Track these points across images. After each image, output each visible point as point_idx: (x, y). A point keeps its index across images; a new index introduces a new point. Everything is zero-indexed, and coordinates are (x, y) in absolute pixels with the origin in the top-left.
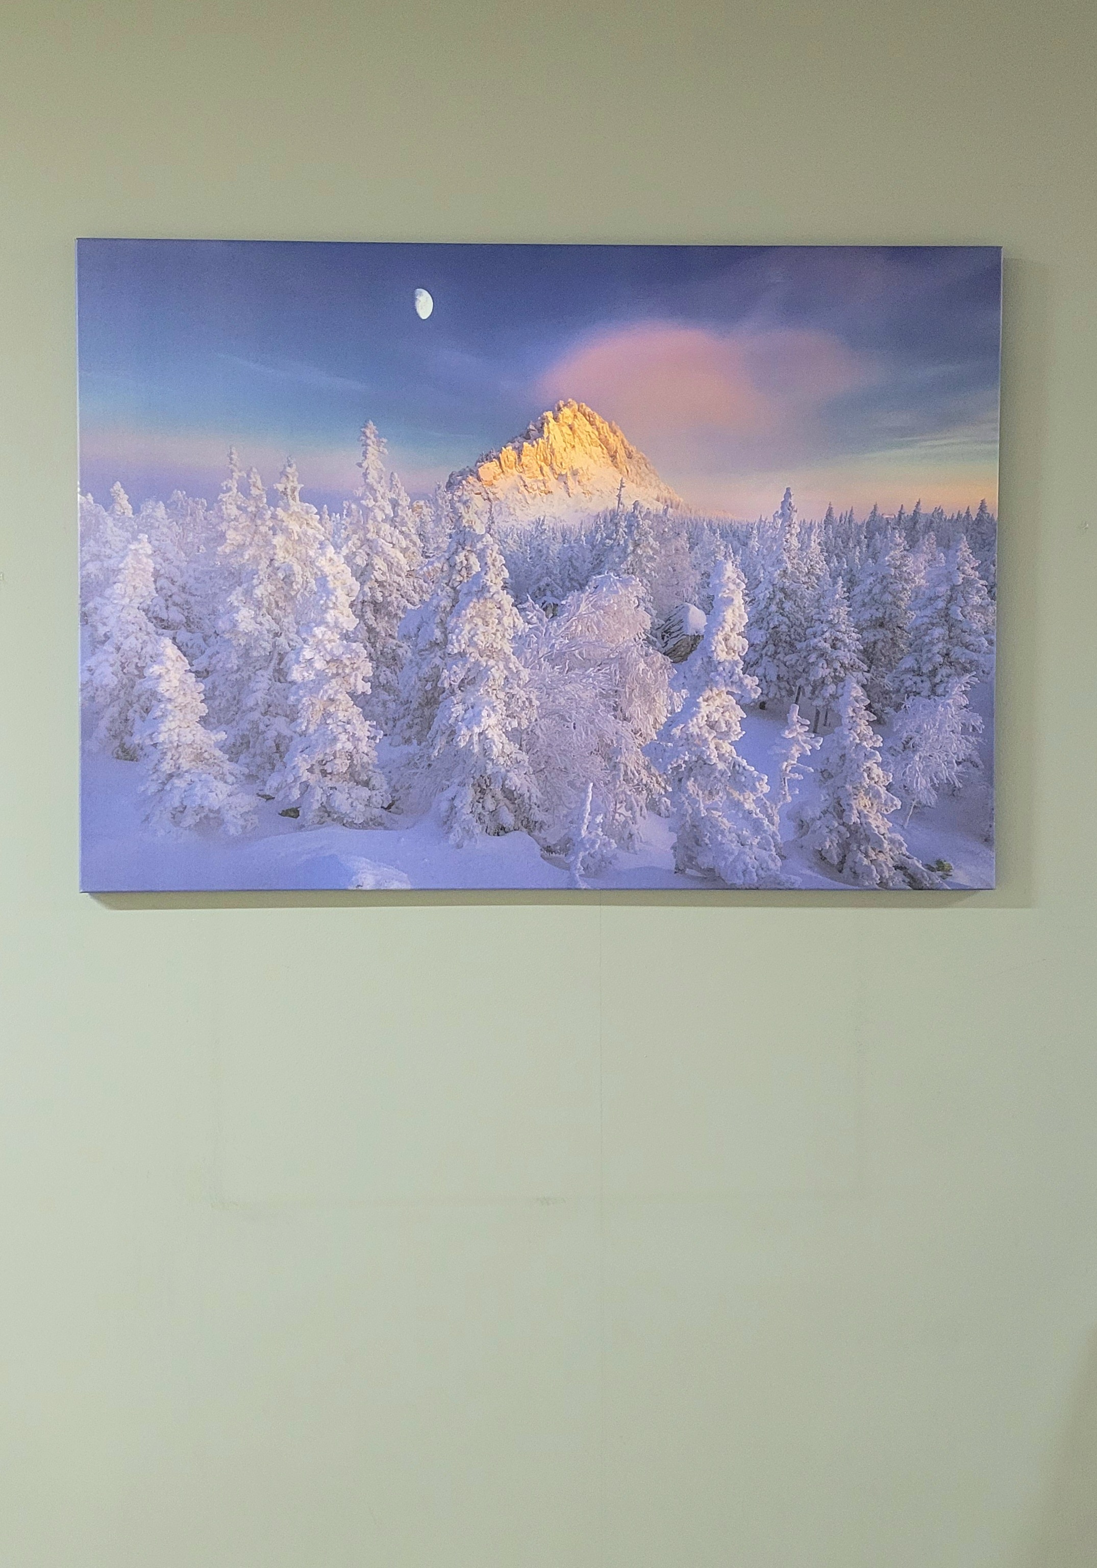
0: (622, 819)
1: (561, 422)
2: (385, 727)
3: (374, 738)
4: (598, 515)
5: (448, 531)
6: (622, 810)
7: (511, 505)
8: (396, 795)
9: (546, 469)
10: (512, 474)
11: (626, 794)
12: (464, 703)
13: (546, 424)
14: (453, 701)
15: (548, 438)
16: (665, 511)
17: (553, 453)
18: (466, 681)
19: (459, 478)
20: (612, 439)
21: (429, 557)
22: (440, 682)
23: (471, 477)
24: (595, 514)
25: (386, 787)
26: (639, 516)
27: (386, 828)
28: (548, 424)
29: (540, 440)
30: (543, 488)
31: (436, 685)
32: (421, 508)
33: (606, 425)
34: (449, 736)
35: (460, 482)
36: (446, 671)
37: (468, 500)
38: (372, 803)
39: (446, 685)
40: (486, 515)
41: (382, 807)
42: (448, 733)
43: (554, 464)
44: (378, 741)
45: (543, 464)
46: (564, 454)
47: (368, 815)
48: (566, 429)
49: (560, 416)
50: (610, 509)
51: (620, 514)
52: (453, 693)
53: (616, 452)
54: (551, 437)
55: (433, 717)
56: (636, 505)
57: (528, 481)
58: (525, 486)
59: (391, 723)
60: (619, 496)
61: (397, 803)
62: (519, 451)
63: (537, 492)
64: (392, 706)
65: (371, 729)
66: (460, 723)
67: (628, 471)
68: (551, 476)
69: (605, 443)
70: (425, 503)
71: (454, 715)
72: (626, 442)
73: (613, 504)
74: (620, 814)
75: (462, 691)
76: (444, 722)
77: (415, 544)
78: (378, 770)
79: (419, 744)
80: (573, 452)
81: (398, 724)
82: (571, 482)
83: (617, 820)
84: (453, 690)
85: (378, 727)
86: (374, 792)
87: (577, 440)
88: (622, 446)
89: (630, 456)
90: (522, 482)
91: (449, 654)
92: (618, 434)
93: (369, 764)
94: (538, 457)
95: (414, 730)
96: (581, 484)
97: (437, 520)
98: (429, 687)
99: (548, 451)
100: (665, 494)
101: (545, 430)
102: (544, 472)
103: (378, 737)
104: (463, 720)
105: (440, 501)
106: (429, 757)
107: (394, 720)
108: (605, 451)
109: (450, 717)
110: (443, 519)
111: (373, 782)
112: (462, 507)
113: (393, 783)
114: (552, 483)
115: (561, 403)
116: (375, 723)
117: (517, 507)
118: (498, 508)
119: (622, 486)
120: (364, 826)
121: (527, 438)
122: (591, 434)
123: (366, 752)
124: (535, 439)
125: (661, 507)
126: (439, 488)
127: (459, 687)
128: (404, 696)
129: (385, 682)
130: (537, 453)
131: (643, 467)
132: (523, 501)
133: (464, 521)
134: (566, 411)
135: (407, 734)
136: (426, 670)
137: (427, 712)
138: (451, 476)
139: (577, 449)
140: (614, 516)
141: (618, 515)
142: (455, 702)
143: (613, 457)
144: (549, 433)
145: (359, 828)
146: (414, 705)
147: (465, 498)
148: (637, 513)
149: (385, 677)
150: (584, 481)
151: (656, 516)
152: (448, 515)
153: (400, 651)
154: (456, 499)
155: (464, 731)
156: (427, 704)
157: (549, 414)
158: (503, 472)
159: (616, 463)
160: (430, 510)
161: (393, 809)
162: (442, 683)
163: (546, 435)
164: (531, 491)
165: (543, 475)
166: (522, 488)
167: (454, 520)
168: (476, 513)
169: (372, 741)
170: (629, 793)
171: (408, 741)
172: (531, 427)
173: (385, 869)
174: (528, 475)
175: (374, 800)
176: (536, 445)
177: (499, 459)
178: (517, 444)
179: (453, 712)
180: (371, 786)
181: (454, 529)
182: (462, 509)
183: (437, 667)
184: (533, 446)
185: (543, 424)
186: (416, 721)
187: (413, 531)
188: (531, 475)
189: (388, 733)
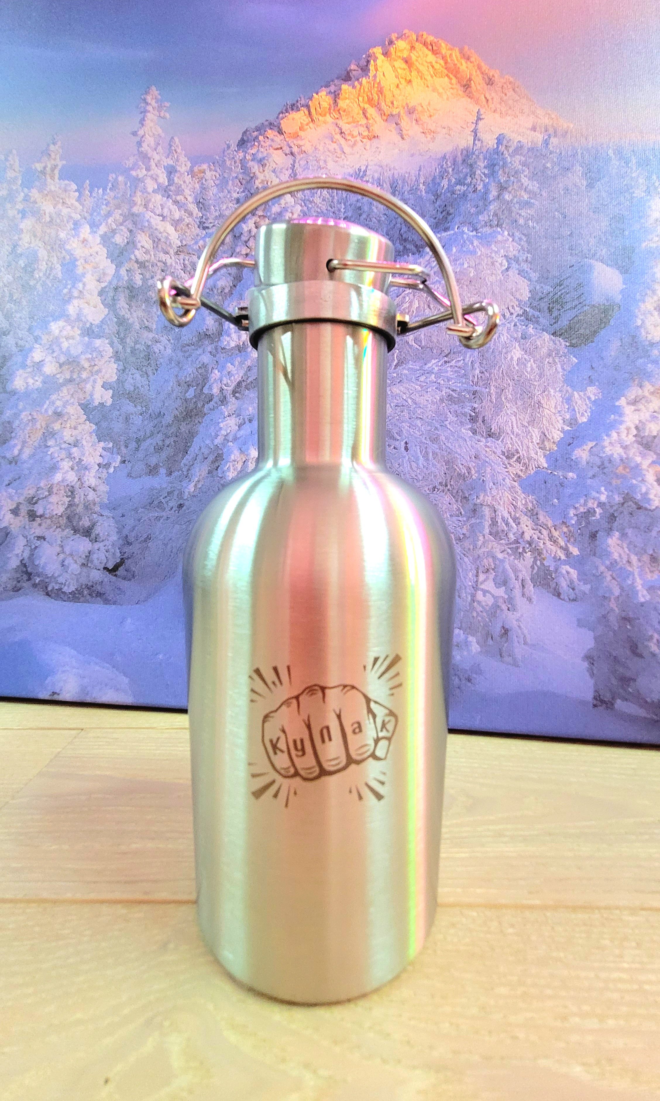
0: (489, 601)
1: (393, 56)
2: (124, 450)
3: (107, 466)
4: (444, 157)
5: (235, 195)
6: (489, 585)
7: (322, 158)
8: (127, 549)
9: (371, 111)
10: (325, 122)
11: (494, 557)
12: (239, 415)
13: (372, 62)
14: (222, 413)
15: (375, 76)
16: (546, 143)
17: (381, 91)
18: (244, 384)
19: (256, 133)
20: (464, 66)
21: (208, 228)
22: (207, 386)
23: (270, 131)
24: (439, 156)
25: (114, 537)
26: (505, 152)
27: (107, 602)
28: (375, 61)
29: (364, 80)
30: (366, 133)
31: (202, 390)
32: (204, 172)
33: (456, 53)
34: (213, 462)
35: (257, 137)
36: (216, 372)
37: (264, 158)
38: (92, 562)
39: (215, 391)
40: (286, 172)
41: (105, 568)
42: (211, 458)
43: (383, 104)
44: (111, 470)
45: (366, 106)
46: (396, 92)
47: (84, 580)
48: (400, 64)
49: (392, 50)
50: (461, 147)
51: (477, 153)
52: (224, 400)
53: (470, 80)
54: (380, 74)
55: (192, 434)
56: (500, 140)
57: (345, 127)
58: (341, 133)
59: (133, 445)
60: (475, 132)
61: (128, 562)
62: (336, 96)
63: (358, 138)
64: (137, 420)
65: (104, 453)
66: (230, 444)
67: (487, 101)
68: (378, 119)
69: (453, 71)
70: (209, 166)
71: (224, 432)
72: (485, 67)
73: (466, 140)
74: (485, 592)
75: (237, 398)
76: (208, 442)
77: (191, 214)
78: (106, 513)
79: (170, 474)
80: (409, 88)
81: (144, 445)
82: (405, 122)
83: (479, 602)
84: (225, 397)
85: (115, 450)
86: (97, 545)
87: (414, 73)
88: (478, 72)
89: (490, 82)
90: (337, 130)
91: (223, 349)
92: (472, 59)
93: (95, 504)
94: (361, 99)
95: (164, 455)
96: (420, 122)
97: (222, 183)
98: (191, 393)
99: (374, 91)
100: (546, 121)
101: (372, 67)
102: (368, 115)
103: (114, 464)
104: (235, 439)
105: (228, 163)
106: (181, 494)
107: (138, 441)
108: (454, 81)
109: (217, 436)
110: (230, 183)
111: (97, 530)
112: (256, 167)
113: (125, 532)
114: (379, 125)
115: (394, 36)
116: (111, 445)
117: (329, 159)
118: (303, 163)
119: (479, 119)
120: (75, 596)
121: (347, 78)
122: (434, 64)
123: (93, 485)
124: (358, 80)
125: (539, 137)
126: (229, 147)
127: (234, 392)
128: (155, 407)
129: (132, 389)
130: (359, 95)
131: (510, 93)
132: (339, 151)
133: (257, 182)
134: (401, 44)
135: (153, 461)
136: (190, 371)
137: (184, 428)
138: (245, 133)
139: (414, 83)
140: (467, 156)
141: (473, 153)
142: (226, 414)
143: (466, 86)
144: (376, 70)
145: (69, 600)
146: (168, 419)
147: (260, 156)
148: (502, 148)
149: (132, 381)
150: (425, 118)
151: (531, 150)
152: (236, 177)
153: (157, 348)
154: (248, 157)
155: (235, 455)
156: (184, 419)
157: (378, 51)
158: (312, 120)
159: (471, 92)
160: (214, 173)
161: (121, 571)
162: (211, 388)
163: (371, 74)
164: (349, 138)
165: (367, 118)
166: (338, 137)
167: (244, 182)
168: (274, 171)
169: (105, 471)
170: (500, 556)
171: (153, 471)
172: (353, 67)
173: (97, 668)
174: (346, 121)
175: (94, 557)
176: (358, 86)
177: (308, 107)
178: (332, 88)
179: (221, 428)
180: (93, 536)
181: (243, 191)
182: (255, 168)
183: (204, 366)
184: (354, 87)
185: (368, 62)
186: (167, 442)
187: (190, 199)
188: (350, 120)
189: (127, 458)
